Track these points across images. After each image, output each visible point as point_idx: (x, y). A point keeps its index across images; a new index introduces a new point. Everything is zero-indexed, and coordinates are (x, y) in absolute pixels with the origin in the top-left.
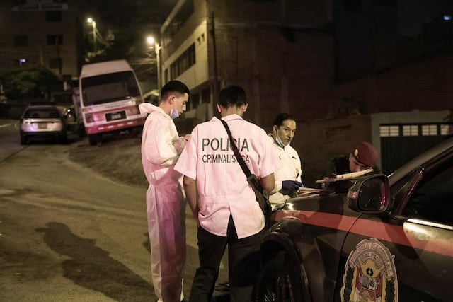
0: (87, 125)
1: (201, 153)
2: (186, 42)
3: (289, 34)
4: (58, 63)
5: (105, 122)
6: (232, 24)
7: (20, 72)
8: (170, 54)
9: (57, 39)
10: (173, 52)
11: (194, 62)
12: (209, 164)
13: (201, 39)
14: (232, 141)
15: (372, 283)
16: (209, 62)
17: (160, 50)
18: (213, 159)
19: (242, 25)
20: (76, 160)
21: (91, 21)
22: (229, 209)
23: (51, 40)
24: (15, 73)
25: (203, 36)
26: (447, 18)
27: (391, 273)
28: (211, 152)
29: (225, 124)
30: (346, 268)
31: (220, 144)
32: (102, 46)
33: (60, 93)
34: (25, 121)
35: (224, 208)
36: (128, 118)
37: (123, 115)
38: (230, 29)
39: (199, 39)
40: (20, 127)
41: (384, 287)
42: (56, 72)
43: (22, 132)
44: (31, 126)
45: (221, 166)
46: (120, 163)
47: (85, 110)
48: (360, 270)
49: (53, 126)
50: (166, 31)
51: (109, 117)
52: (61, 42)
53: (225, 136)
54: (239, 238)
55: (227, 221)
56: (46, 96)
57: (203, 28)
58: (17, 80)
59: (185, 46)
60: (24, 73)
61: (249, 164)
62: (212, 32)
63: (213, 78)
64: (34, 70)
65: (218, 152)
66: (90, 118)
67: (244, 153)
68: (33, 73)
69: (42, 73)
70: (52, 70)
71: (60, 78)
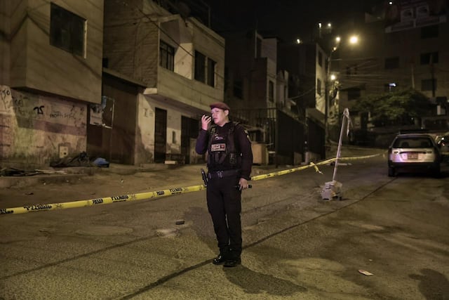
4: (432, 84)
7: (389, 97)
9: (432, 59)
23: (425, 59)
24: (384, 99)
34: (394, 151)
40: (389, 157)
42: (429, 94)
43: (390, 163)
44: (401, 156)
49: (424, 157)
52: (436, 60)
56: (416, 122)
58: (386, 106)
60: (394, 98)
64: (404, 94)
68: (402, 97)
69: (413, 97)
70: (424, 93)
71: (433, 101)
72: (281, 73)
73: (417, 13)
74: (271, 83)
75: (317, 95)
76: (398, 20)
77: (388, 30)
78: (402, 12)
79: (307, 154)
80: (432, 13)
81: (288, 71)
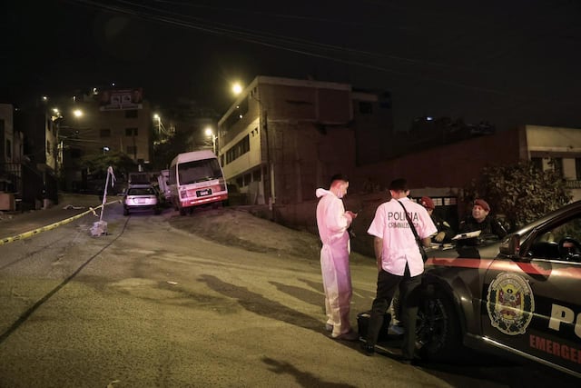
0: (181, 200)
1: (388, 222)
2: (241, 134)
3: (322, 128)
4: (134, 150)
5: (196, 198)
6: (278, 121)
7: (105, 157)
8: (226, 143)
9: (133, 132)
10: (229, 141)
11: (249, 150)
12: (392, 229)
13: (255, 132)
14: (407, 214)
15: (512, 298)
16: (262, 149)
17: (217, 140)
18: (395, 225)
19: (287, 121)
20: (178, 227)
21: (157, 117)
22: (406, 258)
23: (129, 132)
24: (101, 158)
25: (256, 129)
26: (429, 119)
27: (527, 289)
28: (394, 221)
29: (400, 203)
30: (489, 290)
31: (400, 216)
32: (165, 136)
33: (135, 174)
34: (128, 197)
35: (402, 257)
36: (214, 194)
37: (210, 192)
38: (278, 125)
39: (253, 132)
40: (124, 202)
41: (522, 298)
42: (132, 157)
43: (126, 206)
44: (133, 201)
45: (400, 230)
46: (214, 229)
47: (181, 188)
48: (501, 291)
49: (149, 201)
50: (222, 125)
51: (198, 194)
52: (136, 134)
53: (403, 211)
54: (412, 276)
55: (404, 266)
56: (125, 176)
57: (256, 123)
58: (104, 164)
59: (240, 137)
60: (109, 158)
61: (417, 229)
62: (265, 127)
63: (265, 162)
64: (115, 156)
65: (399, 221)
66: (184, 194)
67: (415, 222)
68: (115, 158)
69: (122, 158)
70: (129, 155)
71: (136, 161)
72: (16, 134)
73: (123, 100)
74: (8, 142)
75: (47, 154)
76: (109, 103)
77: (102, 109)
78: (112, 98)
79: (45, 201)
80: (133, 102)
81: (23, 132)
